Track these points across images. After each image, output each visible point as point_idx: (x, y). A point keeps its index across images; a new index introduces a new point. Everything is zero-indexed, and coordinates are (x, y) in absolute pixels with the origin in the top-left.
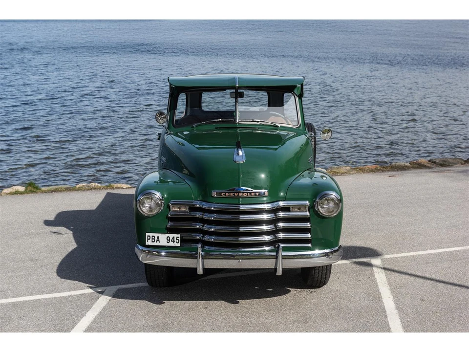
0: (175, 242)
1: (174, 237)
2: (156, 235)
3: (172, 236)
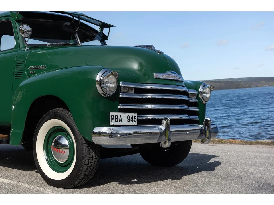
0: (134, 121)
1: (132, 116)
2: (119, 114)
3: (131, 115)
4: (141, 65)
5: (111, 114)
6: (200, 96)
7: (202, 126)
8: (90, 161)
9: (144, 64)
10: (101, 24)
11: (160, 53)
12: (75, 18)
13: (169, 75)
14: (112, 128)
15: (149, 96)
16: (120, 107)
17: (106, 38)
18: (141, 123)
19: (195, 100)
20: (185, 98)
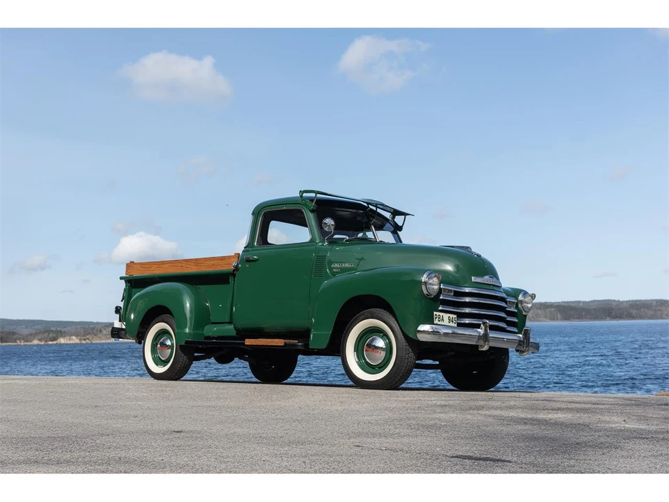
0: (453, 323)
1: (453, 318)
2: (441, 314)
3: (451, 316)
4: (457, 267)
5: (435, 313)
6: (520, 306)
7: (521, 335)
8: (409, 360)
9: (461, 266)
10: (392, 211)
11: (477, 255)
12: (370, 206)
13: (486, 279)
14: (433, 326)
15: (467, 300)
16: (440, 308)
17: (400, 228)
18: (460, 325)
19: (513, 309)
20: (503, 304)
